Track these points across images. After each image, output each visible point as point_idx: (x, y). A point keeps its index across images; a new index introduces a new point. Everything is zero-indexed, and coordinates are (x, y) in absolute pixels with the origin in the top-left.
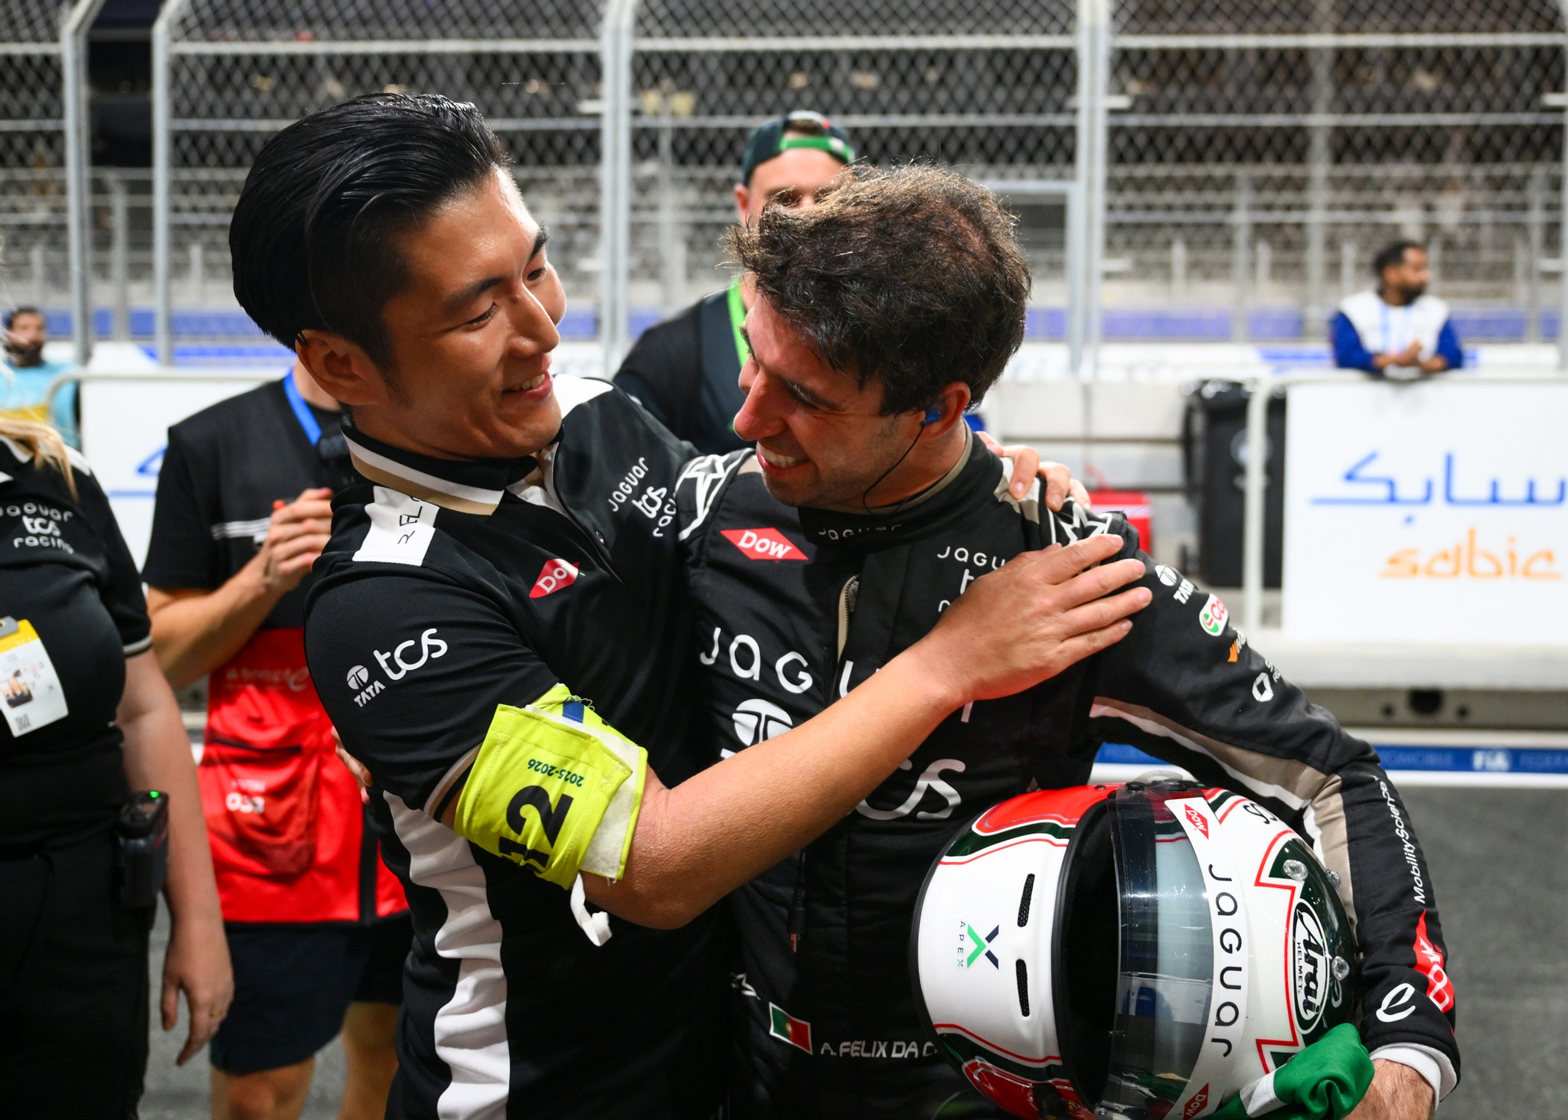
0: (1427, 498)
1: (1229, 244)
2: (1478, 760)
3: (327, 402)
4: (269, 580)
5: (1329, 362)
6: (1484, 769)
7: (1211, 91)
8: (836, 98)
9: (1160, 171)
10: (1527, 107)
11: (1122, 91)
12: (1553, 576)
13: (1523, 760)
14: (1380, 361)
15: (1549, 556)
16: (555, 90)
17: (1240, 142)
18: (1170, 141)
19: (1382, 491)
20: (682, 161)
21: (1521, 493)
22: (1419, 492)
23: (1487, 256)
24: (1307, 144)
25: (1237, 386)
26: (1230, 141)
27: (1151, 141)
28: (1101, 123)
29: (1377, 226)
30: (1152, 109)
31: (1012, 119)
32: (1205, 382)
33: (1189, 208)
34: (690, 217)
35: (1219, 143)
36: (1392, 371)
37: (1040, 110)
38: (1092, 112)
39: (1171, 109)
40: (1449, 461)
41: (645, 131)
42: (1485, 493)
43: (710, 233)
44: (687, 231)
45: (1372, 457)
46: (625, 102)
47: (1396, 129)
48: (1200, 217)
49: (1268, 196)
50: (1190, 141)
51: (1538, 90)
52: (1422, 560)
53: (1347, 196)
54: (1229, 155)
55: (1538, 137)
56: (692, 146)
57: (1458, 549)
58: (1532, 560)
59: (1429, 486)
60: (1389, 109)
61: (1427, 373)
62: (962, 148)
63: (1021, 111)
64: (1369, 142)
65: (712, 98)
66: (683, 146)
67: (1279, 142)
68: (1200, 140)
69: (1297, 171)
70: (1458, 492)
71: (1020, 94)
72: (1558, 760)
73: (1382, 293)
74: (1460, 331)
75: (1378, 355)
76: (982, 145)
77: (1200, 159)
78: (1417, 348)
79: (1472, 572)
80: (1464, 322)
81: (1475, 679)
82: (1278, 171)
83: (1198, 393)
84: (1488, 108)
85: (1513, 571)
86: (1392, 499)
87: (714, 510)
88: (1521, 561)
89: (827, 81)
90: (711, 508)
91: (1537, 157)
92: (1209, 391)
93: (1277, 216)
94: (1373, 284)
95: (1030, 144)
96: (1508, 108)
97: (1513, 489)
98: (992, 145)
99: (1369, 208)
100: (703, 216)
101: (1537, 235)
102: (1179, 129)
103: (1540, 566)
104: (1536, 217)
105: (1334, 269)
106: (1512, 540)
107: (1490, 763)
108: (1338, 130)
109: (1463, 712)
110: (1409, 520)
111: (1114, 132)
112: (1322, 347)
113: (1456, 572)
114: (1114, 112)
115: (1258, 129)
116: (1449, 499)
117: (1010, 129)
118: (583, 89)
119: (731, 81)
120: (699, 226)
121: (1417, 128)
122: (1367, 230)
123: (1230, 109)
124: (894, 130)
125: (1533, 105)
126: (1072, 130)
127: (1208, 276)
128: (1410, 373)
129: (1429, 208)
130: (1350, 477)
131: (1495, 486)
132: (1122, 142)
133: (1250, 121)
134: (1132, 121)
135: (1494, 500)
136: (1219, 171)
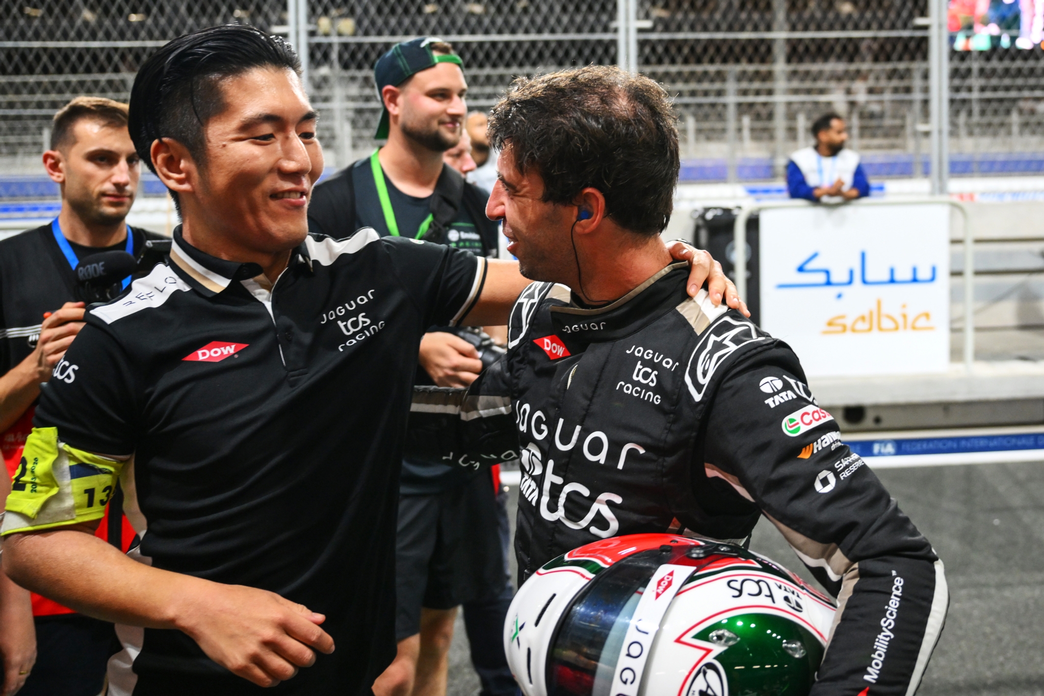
0: (850, 282)
1: (721, 117)
2: (876, 448)
3: (84, 241)
4: (41, 369)
5: (786, 194)
6: (880, 454)
7: (705, 16)
8: (453, 23)
9: (673, 69)
10: (905, 27)
11: (647, 16)
12: (931, 328)
13: (903, 446)
14: (817, 193)
15: (927, 315)
16: (252, 17)
17: (725, 50)
18: (679, 50)
19: (822, 278)
20: (346, 67)
21: (909, 276)
22: (845, 278)
23: (888, 122)
24: (769, 50)
25: (727, 211)
26: (718, 50)
27: (667, 50)
28: (633, 37)
29: (816, 103)
30: (666, 29)
31: (572, 36)
32: (707, 210)
33: (693, 93)
34: (352, 105)
35: (711, 51)
36: (825, 199)
37: (592, 30)
38: (627, 31)
39: (679, 29)
40: (863, 256)
41: (319, 45)
42: (886, 277)
43: (367, 115)
44: (351, 114)
45: (815, 255)
46: (304, 27)
47: (825, 40)
48: (700, 100)
49: (744, 85)
50: (692, 50)
51: (911, 16)
52: (848, 322)
53: (795, 84)
54: (718, 59)
55: (912, 45)
56: (353, 56)
57: (871, 313)
58: (917, 318)
59: (851, 273)
60: (819, 28)
61: (847, 200)
62: (541, 55)
63: (579, 30)
64: (807, 49)
65: (366, 23)
66: (346, 56)
67: (750, 50)
68: (699, 49)
69: (764, 68)
70: (869, 277)
71: (579, 19)
72: (925, 446)
73: (817, 148)
74: (867, 171)
75: (816, 188)
76: (554, 54)
77: (699, 61)
78: (840, 183)
79: (880, 329)
80: (871, 165)
81: (884, 398)
82: (751, 68)
83: (702, 217)
84: (881, 27)
85: (905, 327)
86: (829, 283)
87: (532, 324)
88: (910, 319)
89: (446, 11)
90: (529, 324)
91: (913, 58)
92: (709, 216)
93: (750, 99)
94: (813, 142)
95: (587, 52)
96: (893, 27)
97: (903, 273)
98: (560, 54)
99: (809, 92)
100: (361, 105)
101: (917, 107)
102: (685, 41)
103: (922, 322)
104: (917, 96)
105: (792, 132)
106: (904, 306)
107: (883, 450)
108: (789, 41)
109: (877, 420)
110: (839, 296)
111: (642, 44)
112: (781, 183)
113: (870, 329)
114: (641, 31)
115: (737, 41)
116: (864, 282)
117: (573, 42)
118: (274, 18)
119: (379, 11)
120: (359, 111)
121: (837, 40)
122: (809, 106)
123: (718, 29)
124: (494, 44)
125: (909, 25)
126: (614, 43)
127: (708, 139)
128: (837, 200)
129: (849, 92)
130: (801, 269)
131: (892, 271)
132: (647, 50)
133: (731, 36)
134: (654, 36)
135: (892, 281)
136: (712, 68)
